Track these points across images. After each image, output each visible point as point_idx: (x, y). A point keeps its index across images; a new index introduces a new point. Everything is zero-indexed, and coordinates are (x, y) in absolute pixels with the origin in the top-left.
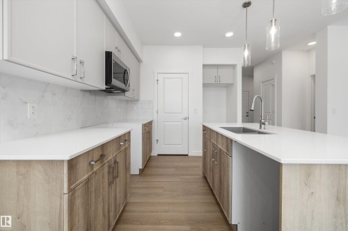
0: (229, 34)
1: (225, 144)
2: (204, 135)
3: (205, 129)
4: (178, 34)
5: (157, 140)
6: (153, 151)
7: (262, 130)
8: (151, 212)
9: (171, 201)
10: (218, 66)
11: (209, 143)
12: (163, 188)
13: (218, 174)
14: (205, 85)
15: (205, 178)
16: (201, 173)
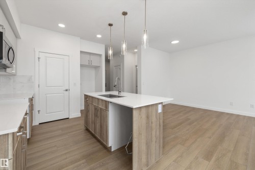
0: (99, 36)
1: (104, 105)
2: (86, 101)
3: (86, 97)
4: (62, 26)
5: (39, 111)
6: (34, 121)
7: (120, 95)
8: (51, 165)
9: (66, 151)
10: (90, 54)
11: (90, 106)
12: (56, 146)
13: (99, 124)
14: (82, 66)
15: (87, 130)
16: (83, 128)
